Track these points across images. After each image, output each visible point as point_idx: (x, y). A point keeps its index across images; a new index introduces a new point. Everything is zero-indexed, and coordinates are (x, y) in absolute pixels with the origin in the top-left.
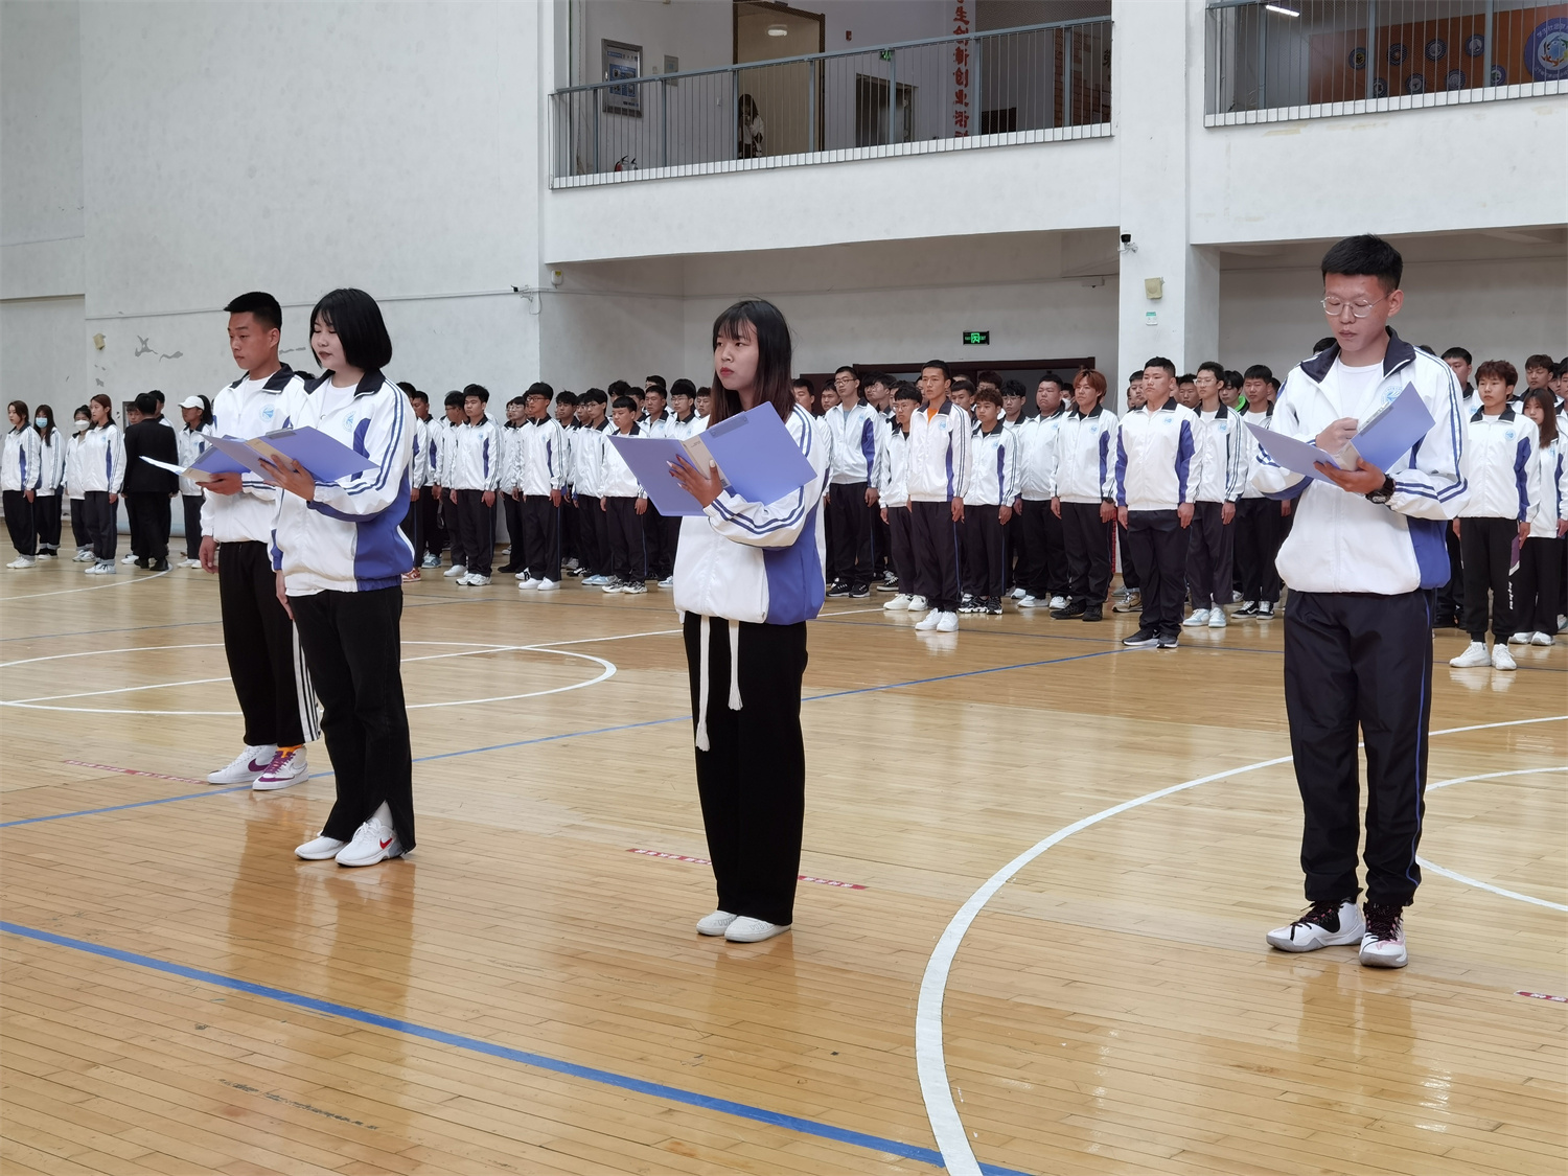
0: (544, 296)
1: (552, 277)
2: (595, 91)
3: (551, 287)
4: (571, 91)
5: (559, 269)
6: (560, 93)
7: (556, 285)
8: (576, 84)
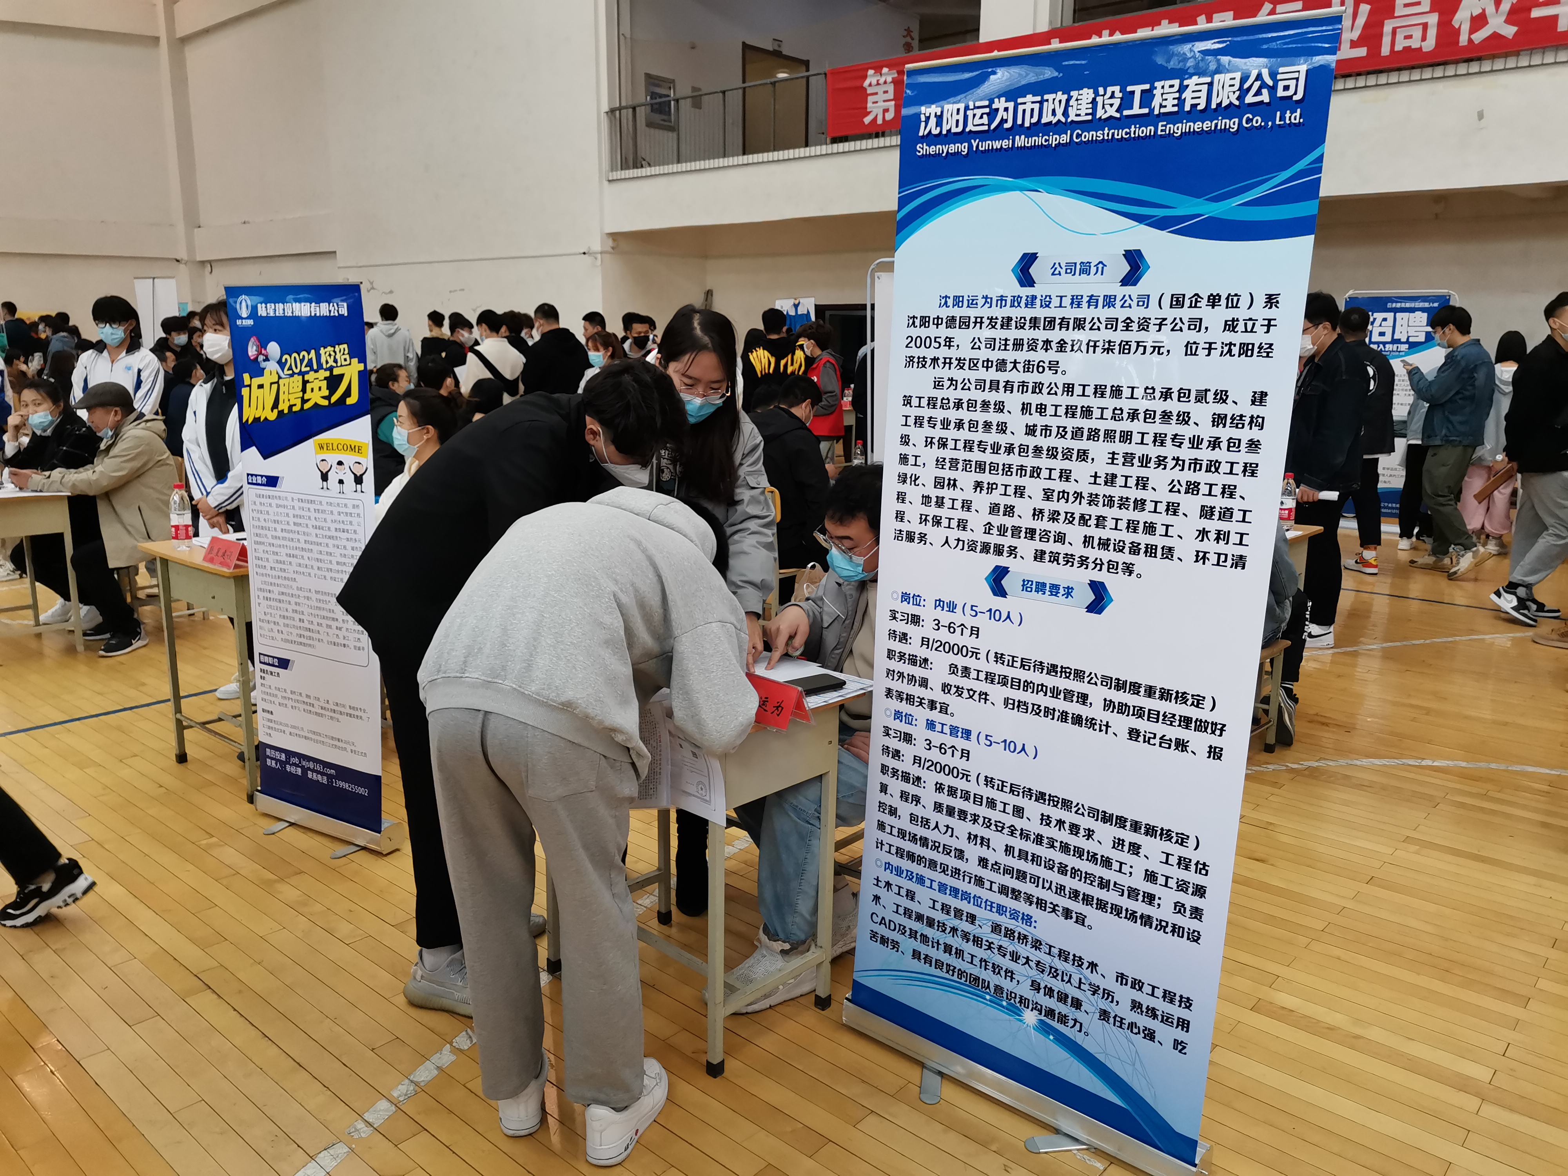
0: (604, 255)
1: (610, 243)
2: (634, 109)
3: (610, 249)
4: (620, 109)
5: (614, 236)
6: (612, 111)
7: (613, 248)
8: (624, 104)
